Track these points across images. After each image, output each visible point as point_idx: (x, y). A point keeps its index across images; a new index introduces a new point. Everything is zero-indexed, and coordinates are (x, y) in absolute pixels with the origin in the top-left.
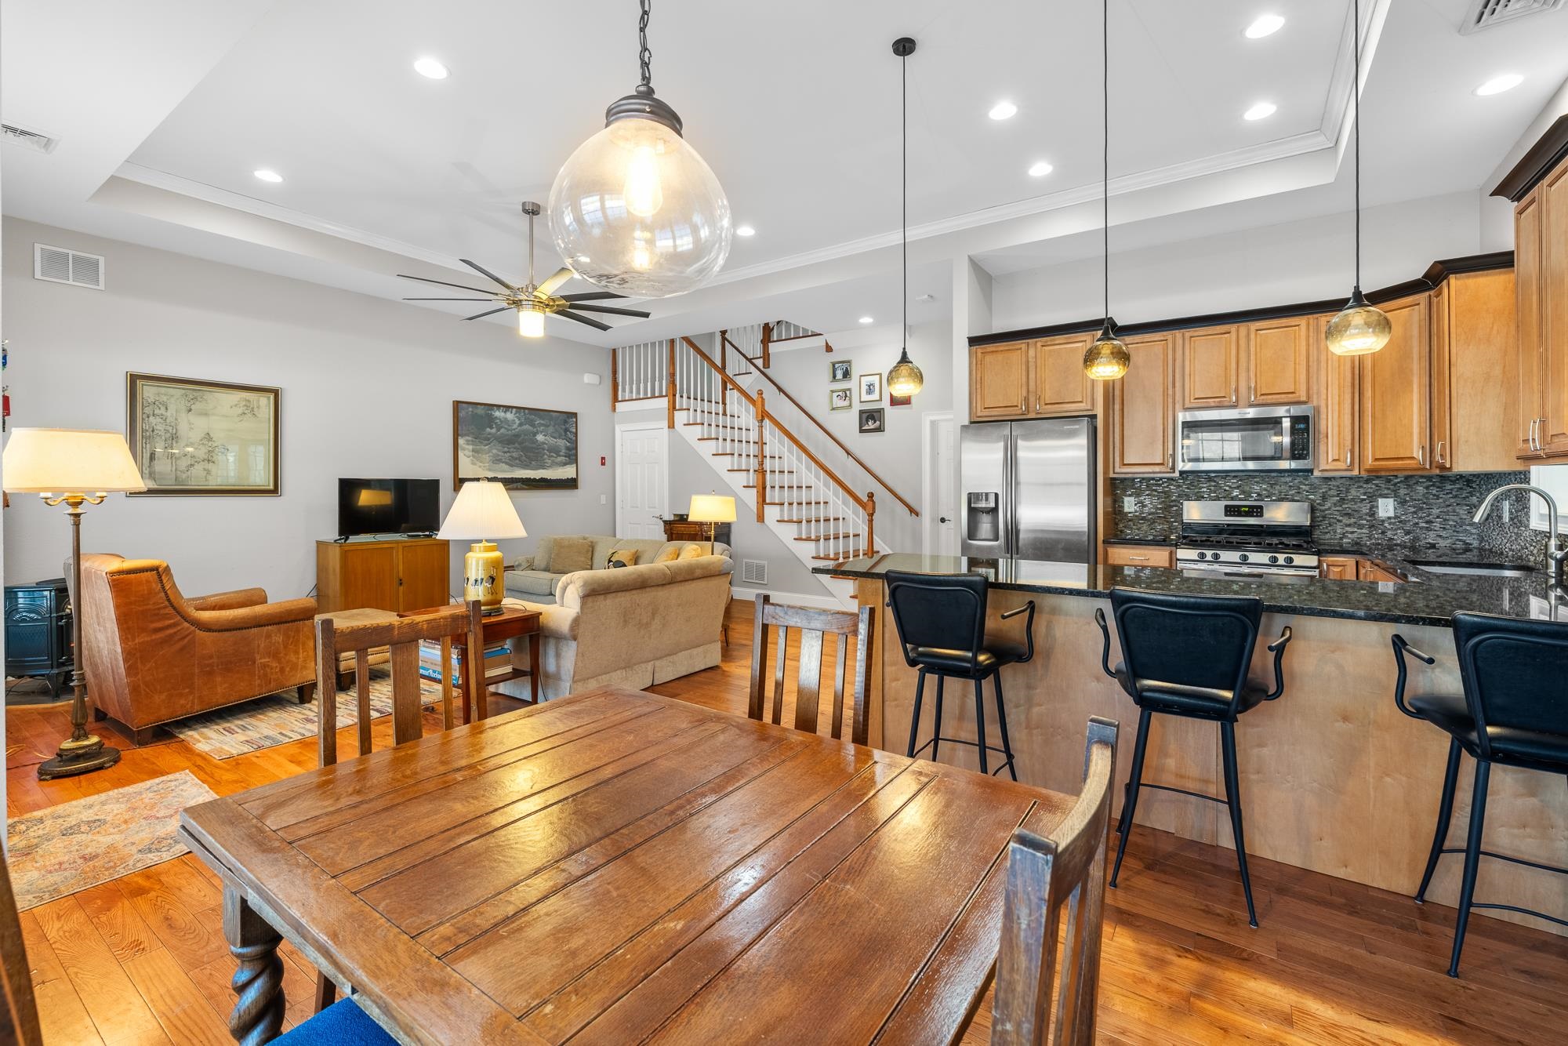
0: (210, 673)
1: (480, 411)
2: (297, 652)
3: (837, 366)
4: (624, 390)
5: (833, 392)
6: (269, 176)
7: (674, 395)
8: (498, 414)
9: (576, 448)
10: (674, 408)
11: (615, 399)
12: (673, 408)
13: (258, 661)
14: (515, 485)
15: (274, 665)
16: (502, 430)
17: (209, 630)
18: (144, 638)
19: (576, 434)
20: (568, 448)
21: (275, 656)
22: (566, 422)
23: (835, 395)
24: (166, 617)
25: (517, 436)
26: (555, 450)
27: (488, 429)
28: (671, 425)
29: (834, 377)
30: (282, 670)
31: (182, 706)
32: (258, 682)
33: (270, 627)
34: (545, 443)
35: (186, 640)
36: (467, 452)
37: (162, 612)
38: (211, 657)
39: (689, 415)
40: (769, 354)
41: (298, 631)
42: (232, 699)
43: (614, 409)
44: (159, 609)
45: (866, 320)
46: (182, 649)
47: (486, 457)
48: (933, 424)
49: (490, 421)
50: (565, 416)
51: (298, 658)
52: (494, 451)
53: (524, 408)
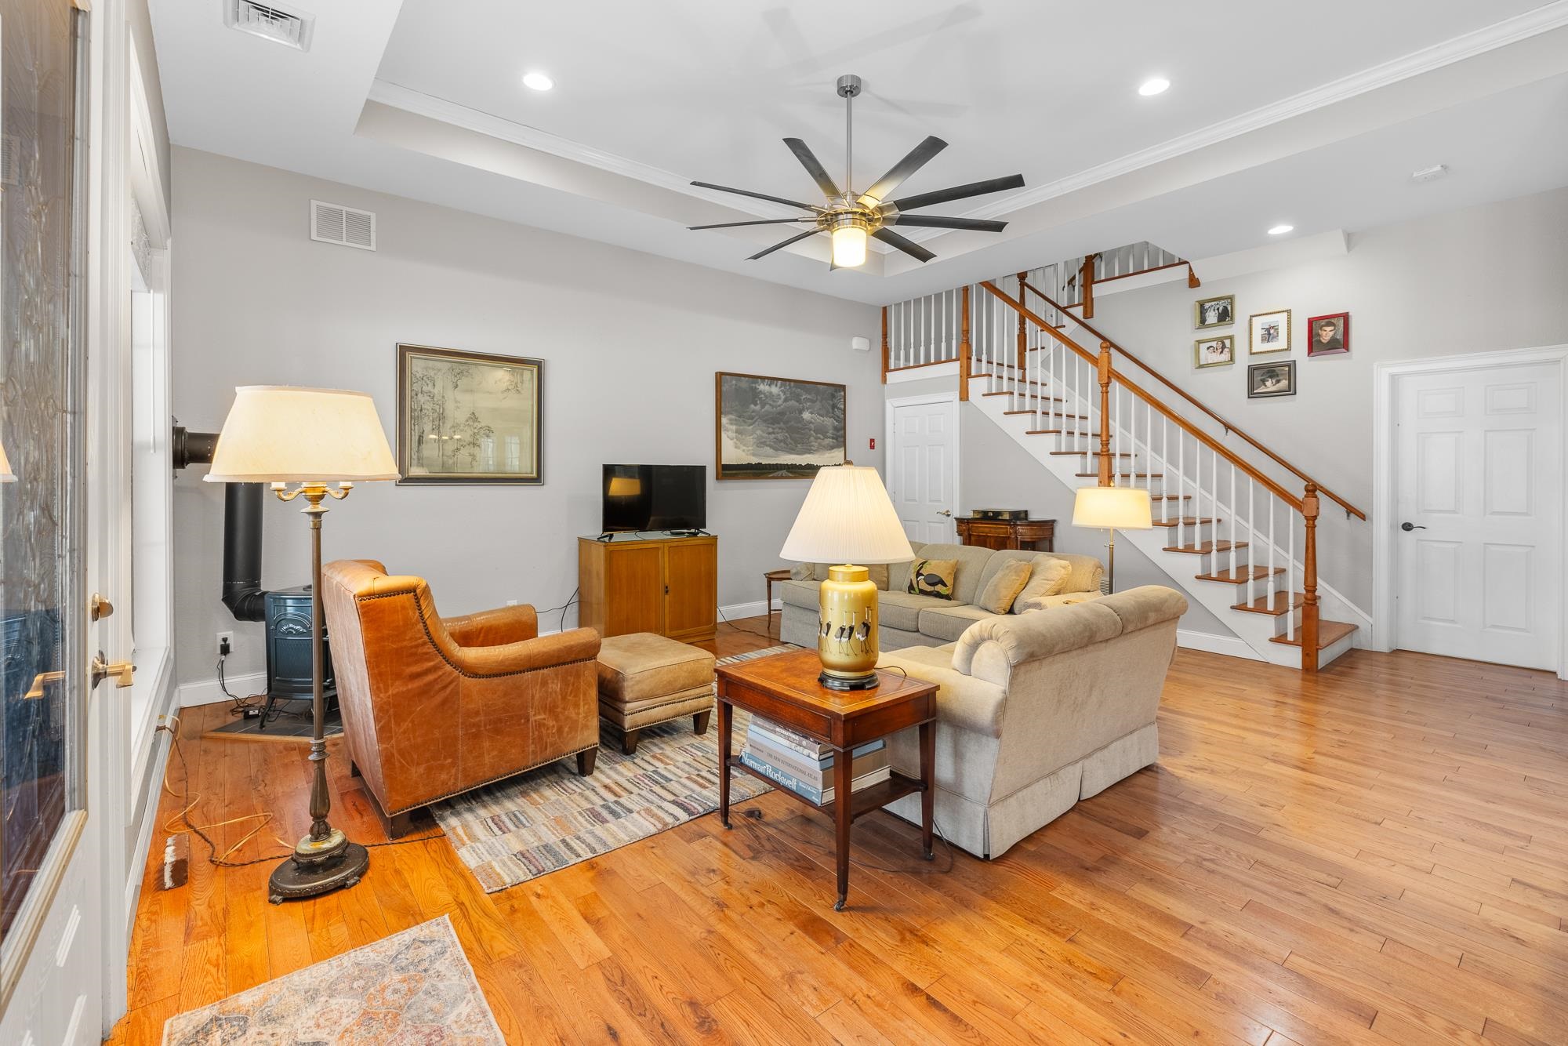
0: (476, 736)
1: (744, 384)
2: (576, 706)
3: (1207, 305)
4: (897, 358)
5: (1200, 342)
6: (538, 82)
7: (969, 358)
8: (763, 387)
9: (844, 428)
10: (969, 375)
11: (886, 368)
12: (966, 374)
13: (532, 719)
14: (780, 473)
15: (551, 723)
16: (767, 407)
17: (476, 675)
18: (397, 688)
19: (844, 410)
20: (836, 429)
21: (551, 710)
22: (833, 396)
23: (1203, 347)
24: (425, 657)
25: (782, 413)
26: (821, 430)
27: (752, 406)
28: (964, 396)
29: (1203, 321)
30: (560, 731)
31: (444, 783)
32: (532, 748)
33: (545, 671)
34: (811, 422)
35: (448, 690)
36: (730, 434)
37: (420, 650)
38: (477, 713)
39: (990, 384)
40: (1092, 299)
41: (578, 675)
42: (502, 771)
43: (884, 381)
44: (417, 646)
45: (1281, 229)
46: (444, 703)
47: (750, 439)
48: (1394, 379)
49: (755, 395)
50: (833, 388)
51: (578, 714)
52: (759, 432)
53: (790, 381)
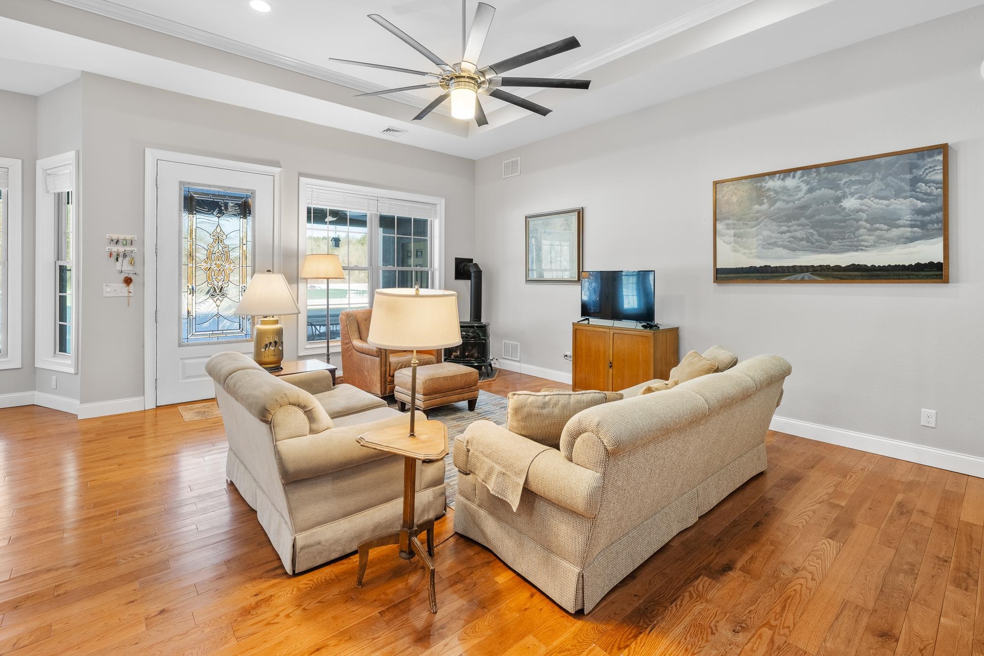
9: (945, 208)
14: (800, 276)
19: (945, 185)
53: (817, 167)
